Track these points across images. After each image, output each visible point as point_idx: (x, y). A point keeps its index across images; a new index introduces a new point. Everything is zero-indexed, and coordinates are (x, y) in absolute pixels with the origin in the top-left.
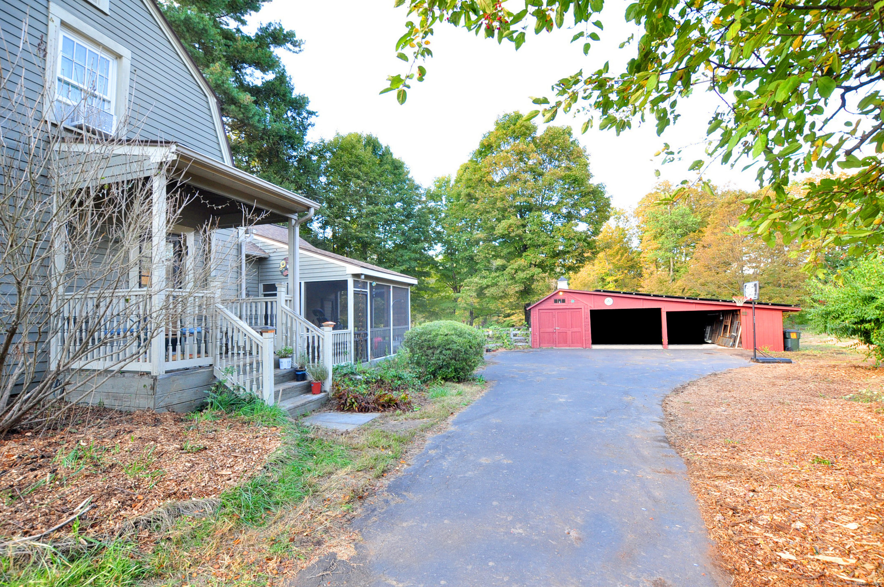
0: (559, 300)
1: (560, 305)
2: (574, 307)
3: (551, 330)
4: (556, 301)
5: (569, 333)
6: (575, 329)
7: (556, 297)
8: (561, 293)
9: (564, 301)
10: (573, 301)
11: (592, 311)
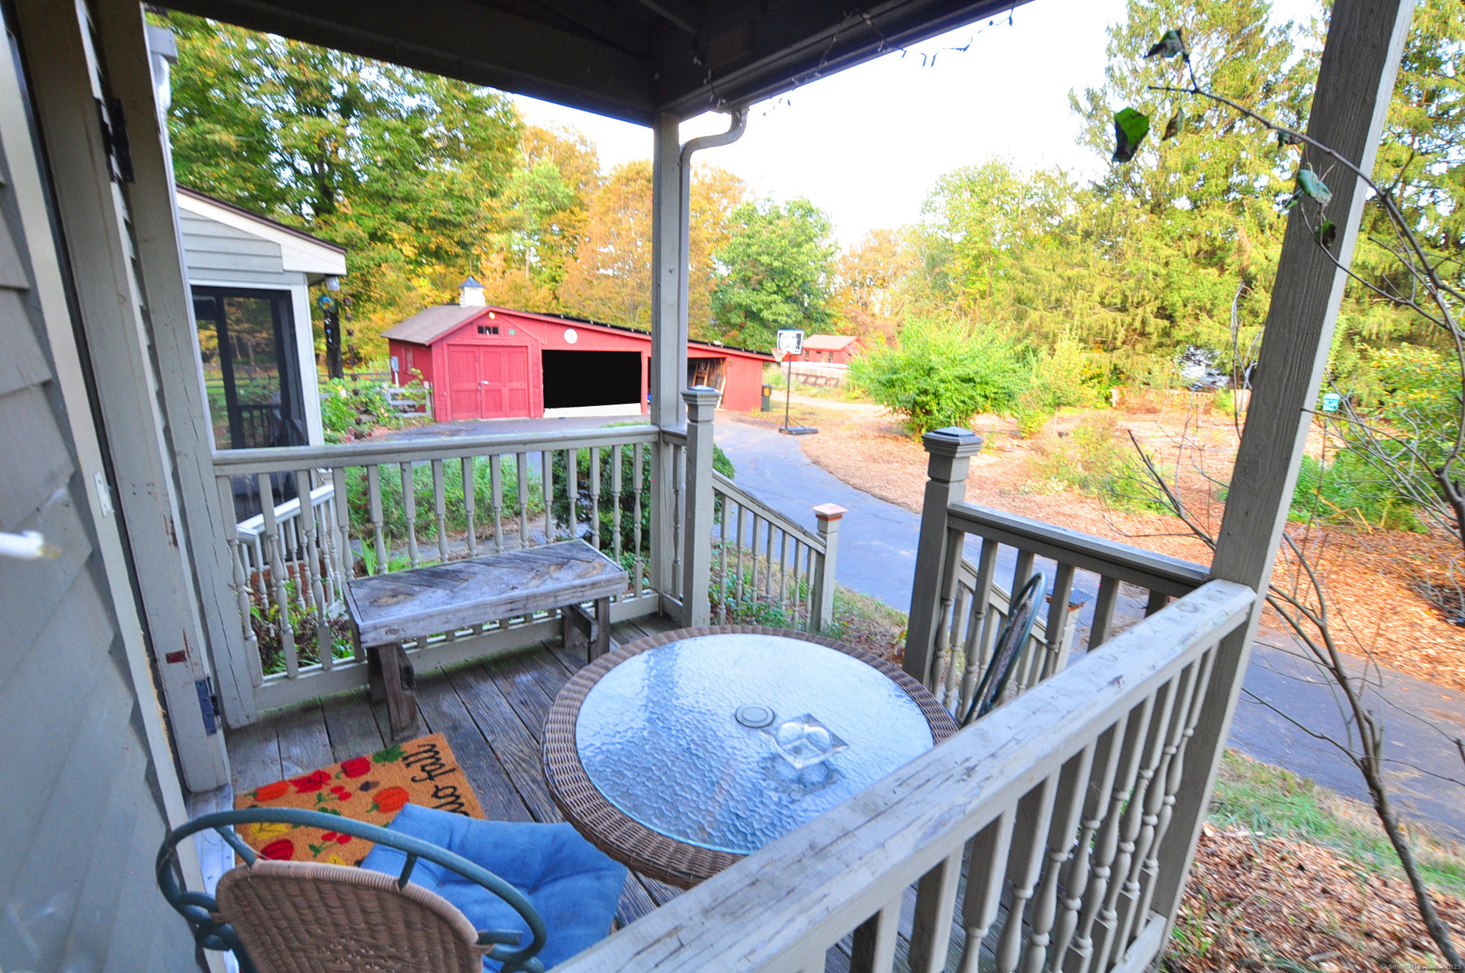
0: (488, 328)
1: (488, 338)
2: (514, 343)
3: (472, 386)
4: (481, 330)
5: (505, 391)
6: (516, 385)
7: (484, 323)
8: (492, 316)
9: (495, 331)
10: (512, 332)
11: (545, 353)
